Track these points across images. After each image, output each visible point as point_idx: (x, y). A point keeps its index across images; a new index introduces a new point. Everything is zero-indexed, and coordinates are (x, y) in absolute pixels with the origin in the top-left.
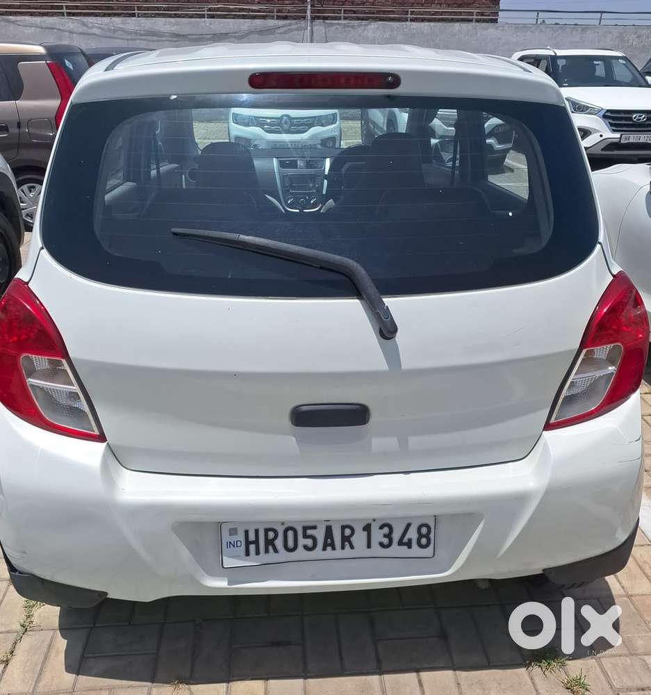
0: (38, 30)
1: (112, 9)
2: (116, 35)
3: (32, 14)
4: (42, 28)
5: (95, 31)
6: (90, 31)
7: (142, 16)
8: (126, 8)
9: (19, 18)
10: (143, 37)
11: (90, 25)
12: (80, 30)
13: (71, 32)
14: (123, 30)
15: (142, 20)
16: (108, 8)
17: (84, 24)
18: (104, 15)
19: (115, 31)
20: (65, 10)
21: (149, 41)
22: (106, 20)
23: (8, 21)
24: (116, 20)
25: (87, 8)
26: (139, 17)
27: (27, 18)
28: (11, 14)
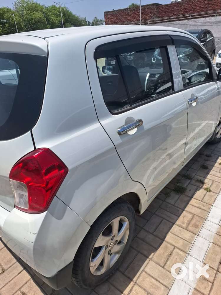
0: (180, 25)
1: (207, 14)
2: (206, 24)
3: (179, 20)
4: (181, 25)
5: (199, 24)
6: (197, 24)
7: (218, 16)
8: (212, 13)
9: (175, 22)
10: (216, 24)
11: (197, 22)
12: (194, 24)
13: (190, 25)
14: (209, 22)
15: (217, 17)
16: (206, 14)
17: (195, 22)
18: (204, 17)
19: (206, 23)
20: (190, 17)
21: (218, 25)
22: (203, 19)
23: (172, 24)
24: (207, 18)
25: (198, 15)
26: (216, 16)
27: (177, 22)
28: (173, 21)
